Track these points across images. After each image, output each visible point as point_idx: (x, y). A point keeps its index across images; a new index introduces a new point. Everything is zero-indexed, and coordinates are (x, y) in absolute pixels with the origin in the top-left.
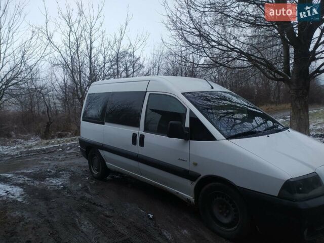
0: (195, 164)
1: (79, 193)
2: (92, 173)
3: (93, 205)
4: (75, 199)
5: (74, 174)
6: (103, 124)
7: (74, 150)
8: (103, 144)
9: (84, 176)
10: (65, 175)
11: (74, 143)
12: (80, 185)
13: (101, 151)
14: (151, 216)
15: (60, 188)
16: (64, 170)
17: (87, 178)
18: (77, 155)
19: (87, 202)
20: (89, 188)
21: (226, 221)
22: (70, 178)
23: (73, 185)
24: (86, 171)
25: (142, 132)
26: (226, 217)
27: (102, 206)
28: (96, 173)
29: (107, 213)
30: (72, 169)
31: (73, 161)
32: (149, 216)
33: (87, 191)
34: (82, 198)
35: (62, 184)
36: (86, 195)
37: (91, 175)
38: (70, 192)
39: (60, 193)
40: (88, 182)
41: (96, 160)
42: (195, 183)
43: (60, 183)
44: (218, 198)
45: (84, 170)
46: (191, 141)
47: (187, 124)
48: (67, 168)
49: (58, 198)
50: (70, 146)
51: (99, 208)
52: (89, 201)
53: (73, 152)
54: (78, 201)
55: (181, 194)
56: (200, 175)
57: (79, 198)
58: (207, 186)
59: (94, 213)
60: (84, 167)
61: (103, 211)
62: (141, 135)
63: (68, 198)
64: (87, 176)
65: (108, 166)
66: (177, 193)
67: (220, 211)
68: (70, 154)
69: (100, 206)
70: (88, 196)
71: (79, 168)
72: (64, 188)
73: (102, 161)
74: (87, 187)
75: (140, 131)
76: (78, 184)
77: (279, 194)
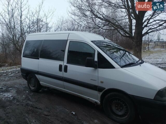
0: (102, 82)
1: (24, 101)
2: (30, 88)
3: (35, 109)
4: (23, 106)
5: (18, 89)
6: (38, 59)
7: (14, 74)
8: (38, 71)
9: (24, 90)
10: (12, 90)
11: (13, 70)
12: (24, 96)
13: (36, 75)
14: (74, 113)
15: (11, 99)
16: (11, 87)
17: (27, 92)
18: (17, 78)
19: (31, 107)
20: (30, 98)
21: (120, 113)
22: (16, 92)
23: (19, 96)
24: (25, 87)
25: (65, 64)
26: (120, 111)
27: (41, 109)
28: (33, 88)
29: (46, 113)
30: (16, 86)
31: (15, 81)
32: (73, 113)
33: (29, 99)
34: (27, 105)
35: (12, 96)
36: (29, 102)
37: (30, 90)
38: (18, 101)
39: (12, 102)
40: (29, 94)
41: (33, 81)
42: (101, 93)
43: (10, 96)
44: (115, 101)
45: (24, 86)
46: (98, 69)
47: (96, 59)
48: (13, 86)
49: (11, 105)
50: (11, 72)
51: (40, 110)
52: (32, 106)
53: (13, 76)
54: (24, 106)
55: (91, 99)
56: (105, 88)
57: (25, 104)
58: (109, 94)
59: (37, 113)
60: (24, 85)
61: (43, 112)
62: (65, 66)
63: (18, 105)
64: (27, 91)
65: (41, 84)
66: (89, 99)
67: (117, 108)
68: (12, 77)
69: (40, 109)
70: (31, 103)
71: (20, 86)
72: (14, 99)
73: (37, 81)
74: (28, 97)
75: (64, 63)
76: (22, 96)
77: (154, 98)
